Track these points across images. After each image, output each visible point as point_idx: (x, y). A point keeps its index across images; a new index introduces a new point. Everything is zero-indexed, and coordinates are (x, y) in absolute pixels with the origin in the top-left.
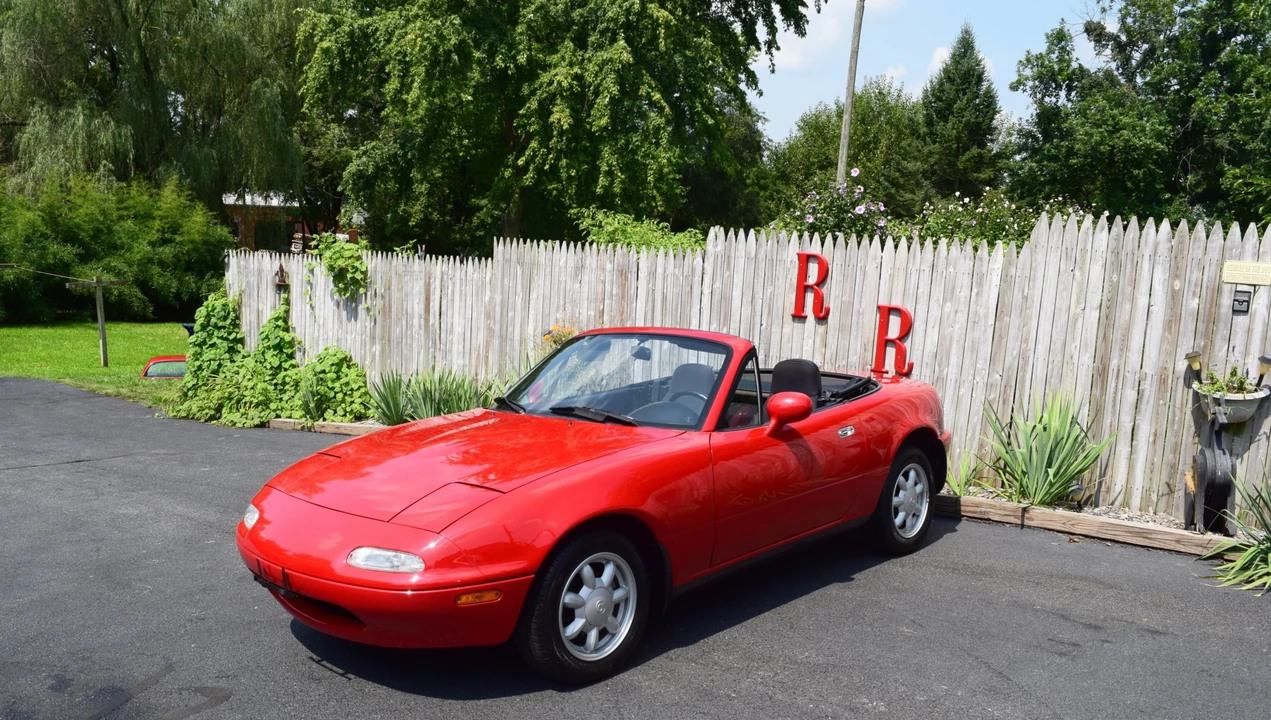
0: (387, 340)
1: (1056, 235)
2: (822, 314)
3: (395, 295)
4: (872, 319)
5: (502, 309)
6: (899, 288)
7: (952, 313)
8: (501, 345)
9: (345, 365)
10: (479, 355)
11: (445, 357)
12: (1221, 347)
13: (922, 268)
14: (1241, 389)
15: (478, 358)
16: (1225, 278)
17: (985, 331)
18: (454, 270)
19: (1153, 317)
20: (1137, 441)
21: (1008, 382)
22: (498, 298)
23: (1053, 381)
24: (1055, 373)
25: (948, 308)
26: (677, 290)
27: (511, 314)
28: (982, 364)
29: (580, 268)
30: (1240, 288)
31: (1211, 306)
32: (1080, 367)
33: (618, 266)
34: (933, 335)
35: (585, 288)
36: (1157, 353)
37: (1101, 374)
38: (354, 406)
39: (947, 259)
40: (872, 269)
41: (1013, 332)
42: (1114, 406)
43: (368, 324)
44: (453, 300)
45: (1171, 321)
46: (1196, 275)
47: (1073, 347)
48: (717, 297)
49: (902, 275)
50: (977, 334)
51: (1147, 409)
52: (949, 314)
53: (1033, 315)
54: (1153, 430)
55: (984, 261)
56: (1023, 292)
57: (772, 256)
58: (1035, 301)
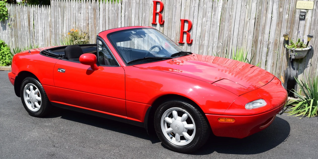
0: (16, 36)
2: (162, 23)
3: (18, 20)
4: (179, 24)
5: (55, 24)
6: (187, 13)
7: (206, 21)
8: (55, 37)
9: (2, 46)
10: (48, 40)
11: (36, 42)
12: (296, 32)
13: (195, 6)
14: (301, 46)
15: (48, 42)
16: (297, 7)
17: (217, 28)
18: (38, 10)
19: (273, 22)
20: (267, 66)
21: (224, 45)
22: (53, 20)
23: (239, 45)
24: (240, 42)
25: (204, 19)
26: (113, 15)
27: (58, 26)
28: (216, 40)
29: (80, 8)
30: (302, 11)
31: (292, 17)
32: (248, 40)
33: (93, 7)
34: (199, 30)
35: (82, 15)
36: (274, 34)
37: (255, 42)
38: (6, 60)
39: (204, 2)
40: (178, 6)
41: (226, 28)
42: (259, 53)
43: (9, 31)
44: (38, 21)
45: (279, 23)
46: (287, 6)
47: (246, 33)
48: (126, 18)
49: (189, 8)
50: (214, 29)
51: (271, 54)
52: (205, 22)
53: (233, 22)
54: (273, 62)
55: (216, 2)
56: (229, 14)
57: (145, 2)
58: (233, 17)
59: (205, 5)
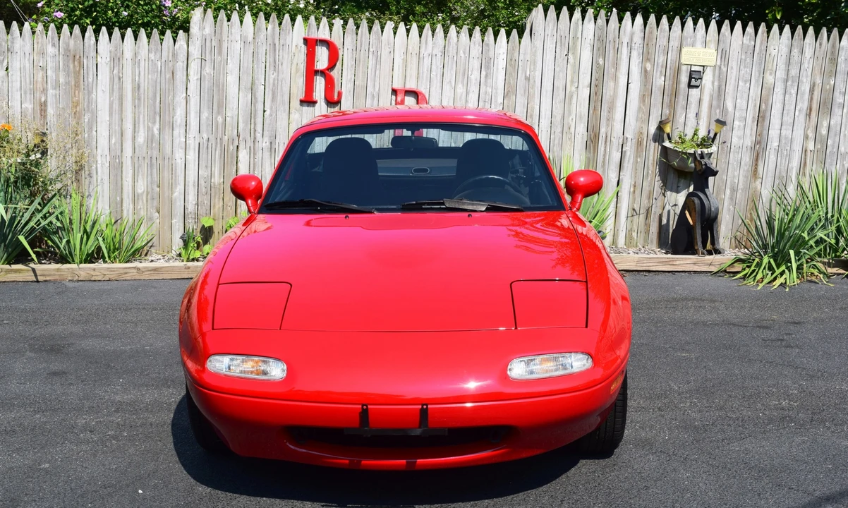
1: (551, 25)
2: (334, 98)
4: (387, 101)
6: (412, 71)
7: (464, 94)
12: (681, 114)
13: (434, 53)
16: (683, 61)
19: (632, 92)
23: (555, 149)
24: (556, 142)
26: (154, 76)
30: (693, 68)
31: (673, 83)
32: (576, 135)
35: (15, 75)
36: (634, 121)
37: (593, 140)
39: (457, 45)
40: (385, 53)
45: (644, 95)
46: (662, 59)
47: (570, 120)
48: (206, 85)
49: (415, 60)
51: (628, 167)
52: (461, 95)
53: (536, 93)
54: (633, 183)
55: (490, 46)
56: (526, 74)
57: (274, 39)
58: (536, 80)
59: (461, 52)
